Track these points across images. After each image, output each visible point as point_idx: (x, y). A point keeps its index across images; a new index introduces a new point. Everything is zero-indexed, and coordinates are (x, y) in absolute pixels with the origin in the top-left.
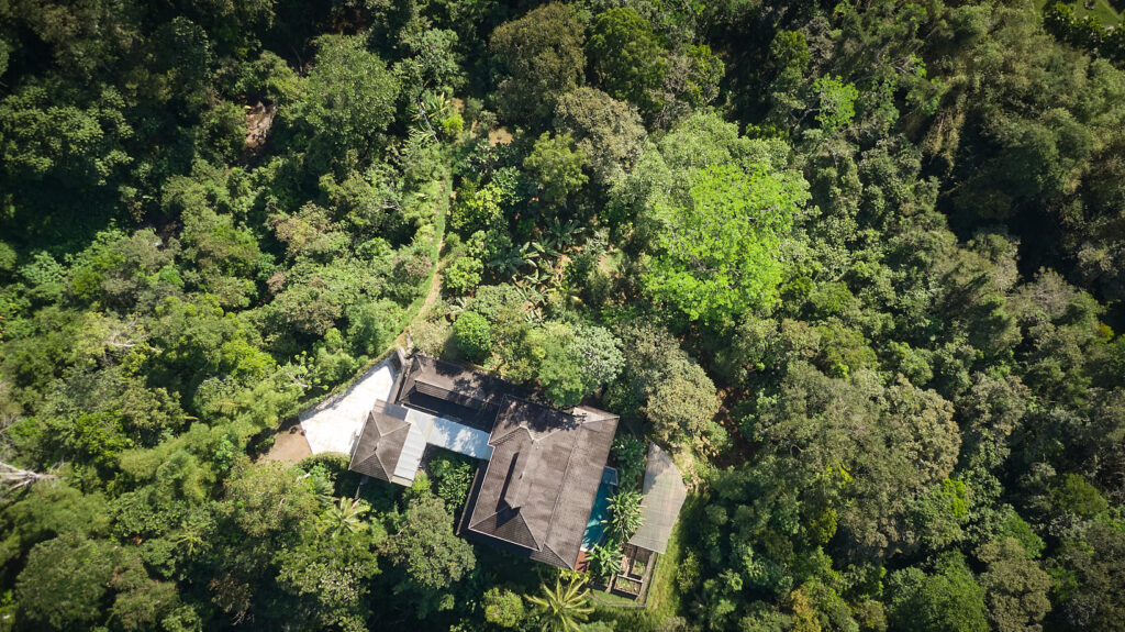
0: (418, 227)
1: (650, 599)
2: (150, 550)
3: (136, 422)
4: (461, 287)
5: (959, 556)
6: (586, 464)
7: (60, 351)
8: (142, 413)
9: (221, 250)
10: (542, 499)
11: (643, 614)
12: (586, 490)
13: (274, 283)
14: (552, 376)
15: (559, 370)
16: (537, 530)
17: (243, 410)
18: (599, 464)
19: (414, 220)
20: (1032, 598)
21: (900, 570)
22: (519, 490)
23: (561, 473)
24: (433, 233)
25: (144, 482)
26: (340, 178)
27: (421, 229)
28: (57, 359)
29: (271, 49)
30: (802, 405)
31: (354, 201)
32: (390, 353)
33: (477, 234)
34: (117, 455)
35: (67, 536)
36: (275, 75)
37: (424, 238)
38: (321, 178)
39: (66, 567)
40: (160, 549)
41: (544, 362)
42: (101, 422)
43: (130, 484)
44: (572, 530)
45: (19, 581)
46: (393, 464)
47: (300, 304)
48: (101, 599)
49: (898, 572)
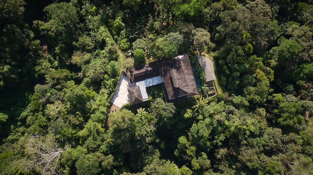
0: (105, 40)
1: (218, 92)
2: (101, 149)
3: (77, 124)
4: (127, 48)
5: (283, 38)
6: (187, 68)
7: (41, 123)
8: (76, 121)
9: (61, 76)
10: (183, 82)
11: (219, 96)
12: (190, 74)
13: (80, 76)
14: (168, 50)
15: (169, 48)
16: (185, 90)
17: (99, 105)
18: (189, 66)
19: (103, 39)
20: (307, 34)
21: (271, 50)
22: (176, 82)
23: (183, 74)
24: (110, 39)
25: (88, 136)
26: (77, 41)
27: (106, 40)
28: (42, 126)
29: (35, 20)
30: (230, 21)
31: (85, 44)
32: (122, 73)
33: (121, 32)
34: (77, 134)
35: (81, 157)
36: (41, 26)
37: (109, 42)
38: (73, 43)
39: (87, 163)
40: (103, 147)
41: (164, 48)
42: (67, 130)
43: (85, 138)
44: (193, 85)
45: (78, 173)
46: (141, 97)
47: (94, 73)
48: (99, 166)
49: (270, 51)
